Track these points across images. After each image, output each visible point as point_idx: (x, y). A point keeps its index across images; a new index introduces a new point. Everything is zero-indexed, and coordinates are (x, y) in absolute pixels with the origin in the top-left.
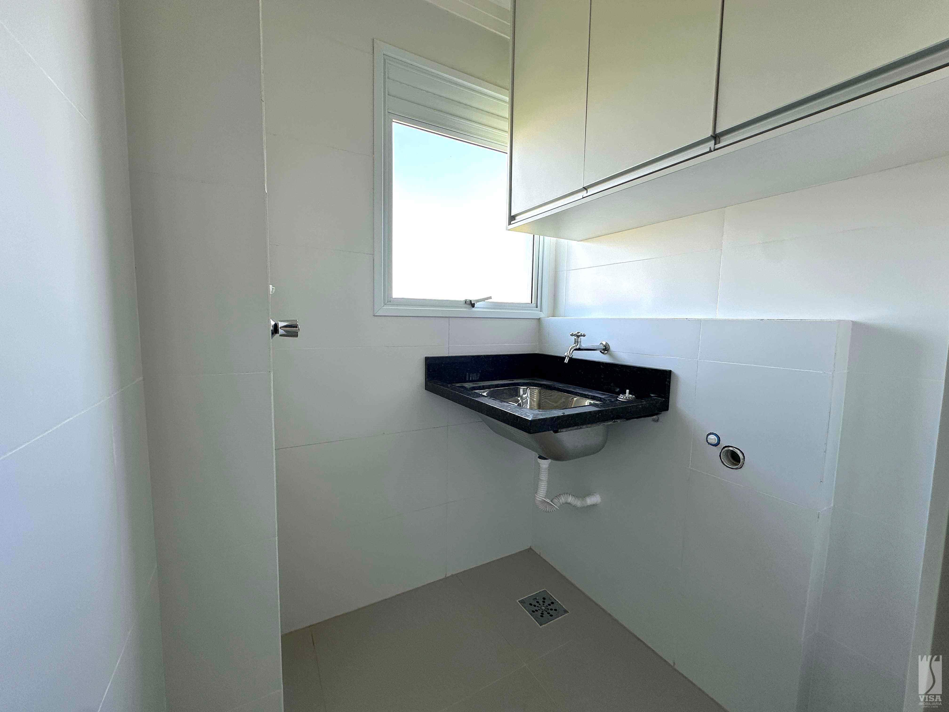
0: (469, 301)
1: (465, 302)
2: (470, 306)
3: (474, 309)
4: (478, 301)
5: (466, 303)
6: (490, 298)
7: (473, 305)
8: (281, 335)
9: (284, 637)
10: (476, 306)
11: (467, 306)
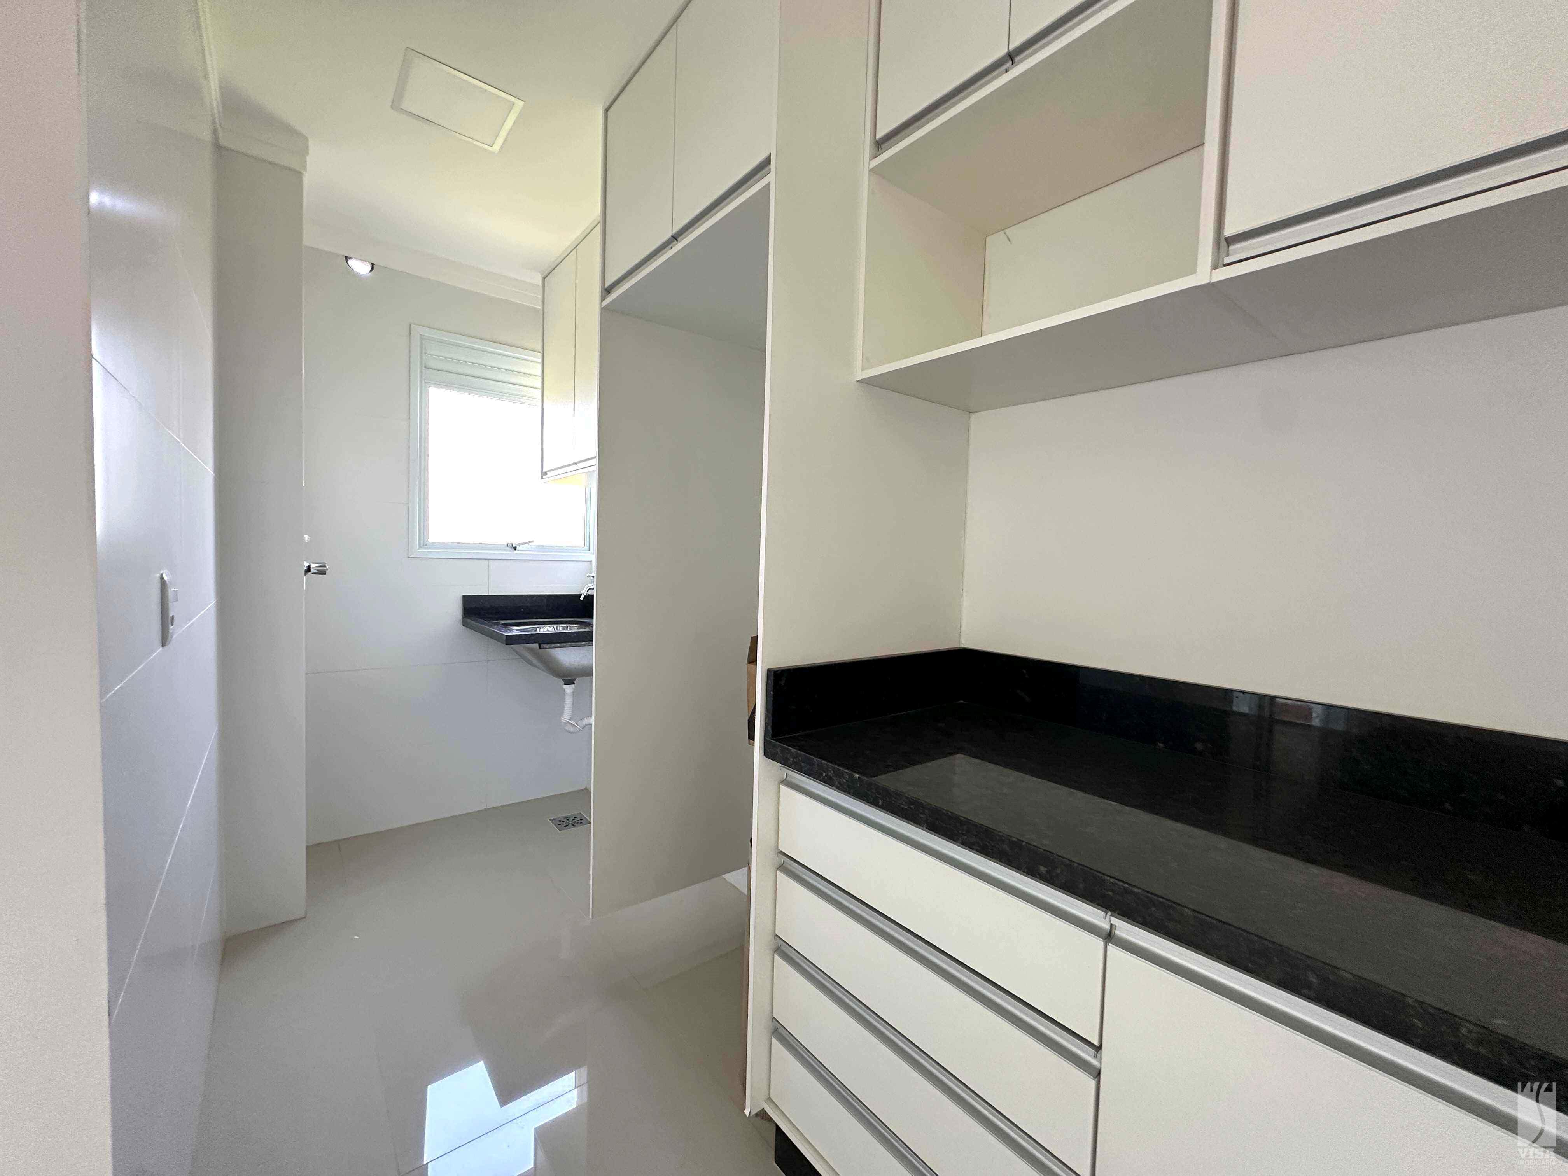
0: (511, 545)
1: (506, 546)
2: (513, 549)
3: (516, 552)
4: (519, 545)
5: (508, 546)
6: (532, 542)
7: (515, 549)
8: (312, 573)
9: (307, 847)
10: (517, 549)
11: (509, 549)
